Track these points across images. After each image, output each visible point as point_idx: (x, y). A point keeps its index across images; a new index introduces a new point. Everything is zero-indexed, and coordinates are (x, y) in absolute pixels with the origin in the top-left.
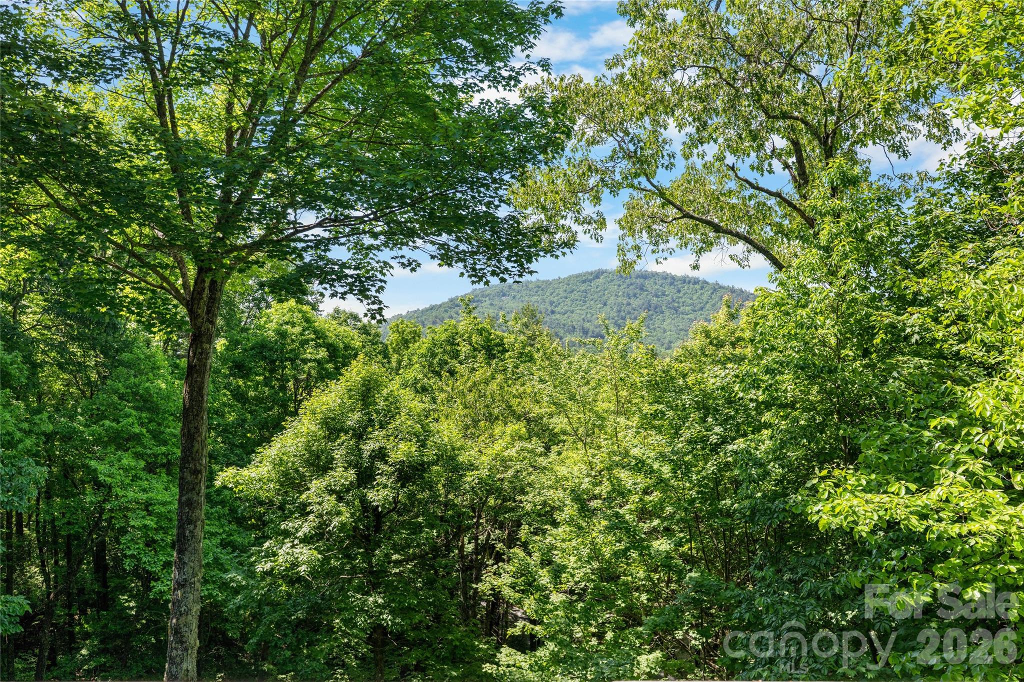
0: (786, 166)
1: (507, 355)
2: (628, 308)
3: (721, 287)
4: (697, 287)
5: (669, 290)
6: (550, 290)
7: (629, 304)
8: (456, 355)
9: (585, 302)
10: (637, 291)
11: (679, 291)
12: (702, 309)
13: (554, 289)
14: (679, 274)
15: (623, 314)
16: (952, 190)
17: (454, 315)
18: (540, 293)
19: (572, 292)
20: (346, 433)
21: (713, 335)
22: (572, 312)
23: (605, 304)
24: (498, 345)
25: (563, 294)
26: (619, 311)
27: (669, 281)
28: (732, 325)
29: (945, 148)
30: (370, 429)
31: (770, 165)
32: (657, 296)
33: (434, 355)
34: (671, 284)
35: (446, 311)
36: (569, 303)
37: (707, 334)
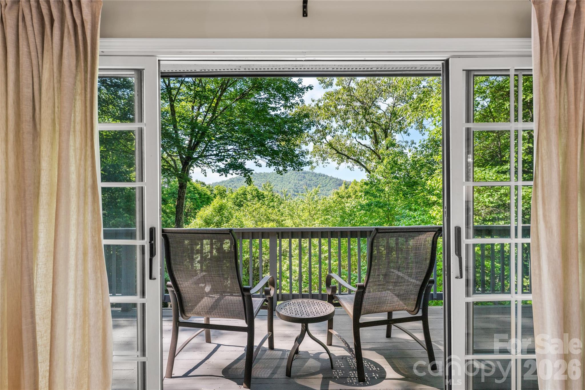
0: (371, 137)
1: (265, 199)
2: (299, 185)
3: (333, 178)
4: (324, 178)
5: (314, 178)
6: (269, 177)
7: (299, 183)
8: (246, 199)
9: (282, 182)
10: (302, 178)
11: (318, 179)
12: (326, 186)
13: (271, 176)
14: (318, 173)
15: (296, 187)
16: (423, 149)
17: (231, 185)
18: (265, 177)
19: (277, 178)
20: (213, 224)
21: (340, 195)
22: (277, 185)
23: (290, 183)
24: (261, 195)
25: (274, 178)
26: (295, 186)
27: (314, 175)
28: (346, 191)
29: (423, 135)
30: (222, 223)
31: (365, 137)
32: (309, 180)
33: (237, 199)
34: (315, 176)
35: (228, 183)
36: (276, 182)
37: (338, 193)
